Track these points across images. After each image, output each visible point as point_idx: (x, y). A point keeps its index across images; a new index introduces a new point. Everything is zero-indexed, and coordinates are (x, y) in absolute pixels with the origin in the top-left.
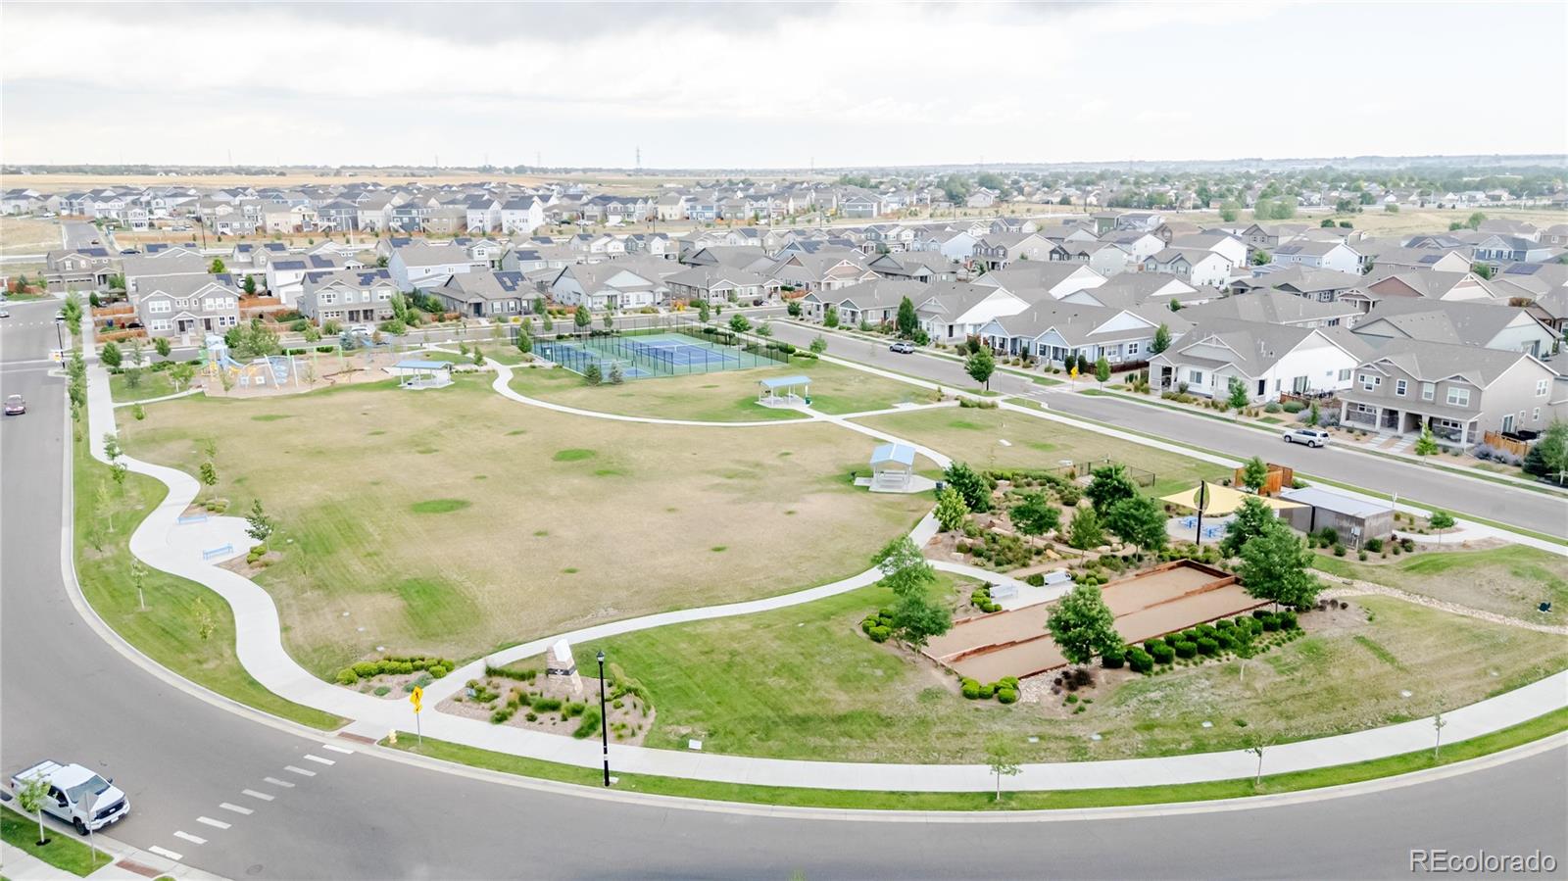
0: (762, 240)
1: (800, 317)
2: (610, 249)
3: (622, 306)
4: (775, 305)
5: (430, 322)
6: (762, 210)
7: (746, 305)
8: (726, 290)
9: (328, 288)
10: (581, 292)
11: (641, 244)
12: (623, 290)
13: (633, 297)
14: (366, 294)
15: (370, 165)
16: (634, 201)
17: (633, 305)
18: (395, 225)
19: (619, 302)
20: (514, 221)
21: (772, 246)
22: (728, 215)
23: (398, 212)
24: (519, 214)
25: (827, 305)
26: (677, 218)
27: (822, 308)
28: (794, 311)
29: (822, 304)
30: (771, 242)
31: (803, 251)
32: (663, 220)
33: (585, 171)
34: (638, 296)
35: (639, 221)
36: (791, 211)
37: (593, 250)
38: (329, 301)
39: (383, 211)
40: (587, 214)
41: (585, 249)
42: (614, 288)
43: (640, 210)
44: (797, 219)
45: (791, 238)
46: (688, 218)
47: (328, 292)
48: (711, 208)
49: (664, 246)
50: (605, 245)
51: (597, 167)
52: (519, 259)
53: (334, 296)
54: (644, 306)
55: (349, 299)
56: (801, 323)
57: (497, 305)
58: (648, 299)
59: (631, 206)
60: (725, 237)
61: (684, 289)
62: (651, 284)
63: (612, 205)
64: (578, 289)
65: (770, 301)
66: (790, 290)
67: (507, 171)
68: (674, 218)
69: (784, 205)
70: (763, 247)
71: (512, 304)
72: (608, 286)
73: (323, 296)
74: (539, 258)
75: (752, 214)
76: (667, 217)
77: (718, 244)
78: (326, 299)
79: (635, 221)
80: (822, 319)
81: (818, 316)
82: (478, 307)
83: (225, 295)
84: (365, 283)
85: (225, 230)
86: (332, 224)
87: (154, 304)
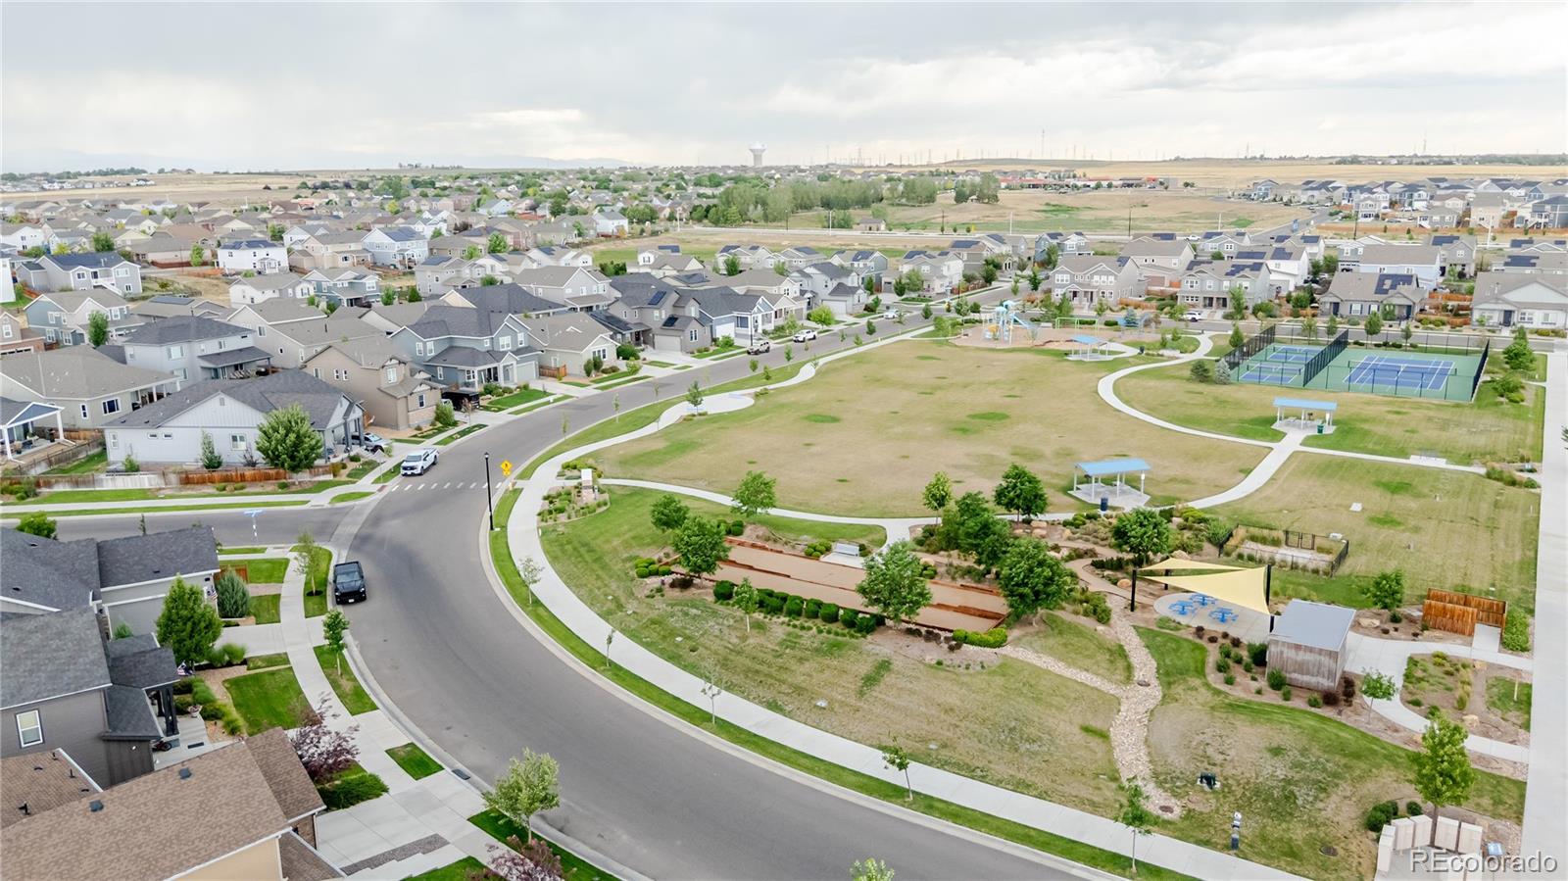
5: (1281, 316)
14: (1226, 284)
19: (1516, 319)
42: (1515, 303)
52: (1506, 264)
54: (1552, 326)
57: (1356, 307)
82: (1336, 306)
83: (1108, 273)
84: (1232, 273)
85: (1424, 223)
86: (1543, 221)
87: (1059, 277)
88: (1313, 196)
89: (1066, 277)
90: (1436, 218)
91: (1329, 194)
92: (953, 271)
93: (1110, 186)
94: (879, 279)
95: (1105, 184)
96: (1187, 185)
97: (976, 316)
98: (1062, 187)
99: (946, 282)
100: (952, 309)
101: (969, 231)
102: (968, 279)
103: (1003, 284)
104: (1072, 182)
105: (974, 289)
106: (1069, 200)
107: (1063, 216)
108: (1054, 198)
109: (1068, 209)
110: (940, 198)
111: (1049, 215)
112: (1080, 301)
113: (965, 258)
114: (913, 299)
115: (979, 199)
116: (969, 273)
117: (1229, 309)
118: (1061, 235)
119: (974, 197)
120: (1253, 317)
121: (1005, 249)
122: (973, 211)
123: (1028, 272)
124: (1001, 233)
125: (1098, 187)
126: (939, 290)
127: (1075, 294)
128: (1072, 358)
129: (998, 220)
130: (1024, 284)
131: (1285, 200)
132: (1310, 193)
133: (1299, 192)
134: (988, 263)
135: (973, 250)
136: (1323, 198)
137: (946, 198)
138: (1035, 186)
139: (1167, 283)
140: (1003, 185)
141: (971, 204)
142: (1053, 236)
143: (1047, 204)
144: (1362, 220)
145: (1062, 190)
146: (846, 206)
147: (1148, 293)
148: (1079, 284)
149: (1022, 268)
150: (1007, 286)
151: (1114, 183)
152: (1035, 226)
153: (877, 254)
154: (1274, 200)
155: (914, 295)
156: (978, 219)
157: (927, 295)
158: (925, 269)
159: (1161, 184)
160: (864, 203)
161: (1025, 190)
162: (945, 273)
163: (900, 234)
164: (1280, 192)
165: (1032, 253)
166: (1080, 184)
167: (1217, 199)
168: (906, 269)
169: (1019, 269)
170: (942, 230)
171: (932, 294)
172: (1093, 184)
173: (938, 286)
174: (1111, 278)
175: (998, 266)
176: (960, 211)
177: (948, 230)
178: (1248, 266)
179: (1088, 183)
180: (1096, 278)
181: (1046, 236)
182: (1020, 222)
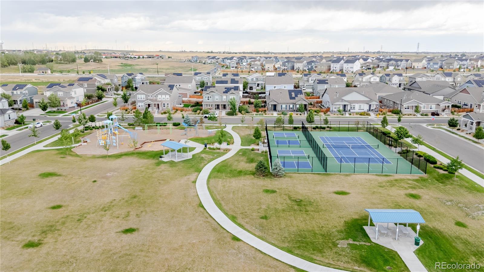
0: (454, 78)
1: (458, 127)
2: (372, 80)
3: (349, 111)
4: (446, 116)
5: (251, 112)
6: (464, 65)
7: (426, 115)
8: (414, 105)
9: (207, 94)
10: (330, 102)
11: (388, 78)
12: (351, 102)
13: (357, 106)
14: (224, 97)
15: (332, 51)
16: (401, 60)
17: (357, 110)
18: (306, 68)
19: (349, 108)
20: (348, 68)
21: (459, 81)
22: (445, 67)
23: (308, 64)
24: (350, 65)
25: (478, 123)
26: (420, 68)
27: (475, 124)
28: (453, 124)
29: (475, 122)
30: (459, 79)
31: (475, 85)
32: (413, 69)
33: (401, 53)
34: (360, 106)
35: (402, 69)
36: (479, 66)
37: (364, 80)
38: (208, 99)
39: (303, 64)
40: (380, 65)
41: (360, 79)
42: (346, 101)
43: (403, 64)
44: (481, 69)
45: (472, 78)
46: (426, 68)
47: (207, 96)
48: (437, 64)
49: (398, 79)
50: (370, 78)
51: (407, 51)
52: (318, 83)
53: (211, 97)
54: (363, 111)
55: (217, 99)
56: (458, 132)
57: (284, 106)
58: (366, 108)
59: (399, 63)
60: (434, 76)
61: (392, 103)
62: (369, 99)
63: (391, 62)
64: (329, 101)
65: (443, 113)
66: (459, 107)
67: (374, 53)
68: (419, 68)
69: (475, 63)
70: (454, 82)
71: (291, 106)
72: (343, 100)
73: (206, 97)
74: (327, 83)
75: (458, 67)
76: (416, 67)
77: (429, 79)
78: (207, 98)
79: (400, 68)
80: (474, 131)
81: (471, 129)
82: (275, 106)
83: (165, 94)
84: (226, 92)
85: (252, 69)
86: (286, 68)
87: (139, 96)
88: (212, 61)
89: (143, 96)
90: (256, 68)
91: (217, 60)
92: (78, 95)
93: (143, 57)
94: (32, 100)
95: (141, 57)
96: (169, 57)
97: (93, 124)
98: (126, 58)
99: (75, 101)
100: (76, 120)
101: (90, 73)
102: (89, 97)
103: (109, 99)
104: (129, 56)
105: (93, 103)
106: (129, 62)
107: (129, 68)
108: (124, 61)
109: (130, 65)
110: (78, 61)
111: (123, 67)
112: (153, 109)
113: (86, 86)
114: (54, 112)
115: (94, 61)
116: (89, 94)
117: (228, 110)
118: (133, 74)
119: (92, 60)
120: (239, 113)
121: (107, 81)
122: (92, 66)
123: (120, 92)
124: (104, 74)
125: (139, 58)
126: (70, 105)
127: (149, 105)
128: (166, 159)
129: (104, 69)
130: (120, 99)
131: (203, 62)
132: (211, 60)
133: (207, 60)
134: (99, 88)
135: (90, 82)
136: (215, 62)
137: (81, 61)
138: (116, 57)
139: (188, 96)
140: (104, 57)
141: (91, 63)
142: (130, 75)
143: (122, 63)
144: (231, 68)
145: (126, 59)
146: (34, 64)
147: (183, 102)
148: (151, 100)
149: (117, 90)
150: (111, 100)
151: (145, 57)
152: (119, 71)
153: (29, 86)
154: (200, 62)
155: (55, 109)
156: (95, 69)
157: (63, 108)
158: (60, 94)
159: (161, 57)
160: (43, 62)
161: (112, 59)
162: (73, 94)
163: (57, 75)
164: (201, 60)
165: (120, 83)
166: (132, 57)
167: (181, 62)
168: (48, 94)
169: (115, 90)
170: (78, 73)
171: (66, 108)
172: (137, 57)
173: (70, 103)
174: (168, 96)
175: (103, 90)
176: (87, 65)
177: (81, 73)
178: (233, 88)
179: (135, 56)
180: (159, 96)
181: (126, 75)
182: (112, 70)
